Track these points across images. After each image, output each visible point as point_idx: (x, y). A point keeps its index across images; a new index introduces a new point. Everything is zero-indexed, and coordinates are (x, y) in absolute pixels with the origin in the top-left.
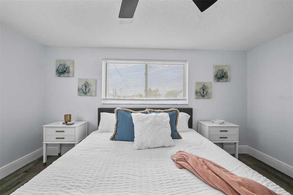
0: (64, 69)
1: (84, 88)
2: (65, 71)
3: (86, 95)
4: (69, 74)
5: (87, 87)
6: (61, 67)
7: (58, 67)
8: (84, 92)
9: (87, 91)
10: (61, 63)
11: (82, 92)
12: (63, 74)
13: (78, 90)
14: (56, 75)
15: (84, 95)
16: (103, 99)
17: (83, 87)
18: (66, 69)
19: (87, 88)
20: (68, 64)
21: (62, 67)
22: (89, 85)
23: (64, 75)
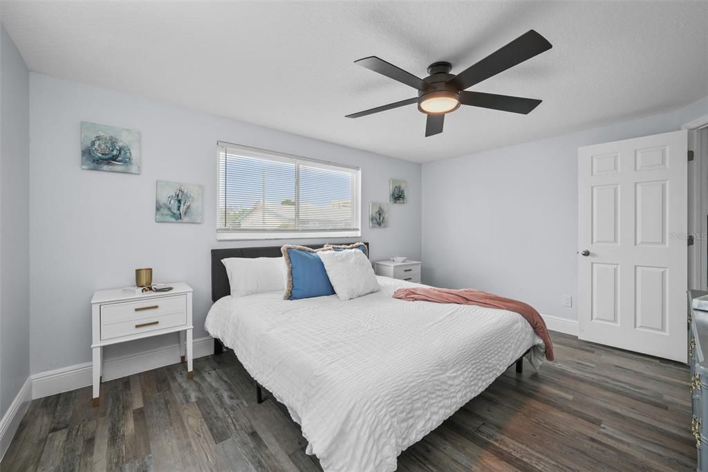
0: (113, 151)
1: (174, 204)
2: (114, 156)
3: (180, 221)
4: (130, 167)
5: (182, 202)
6: (99, 145)
7: (89, 143)
8: (174, 214)
9: (181, 211)
10: (102, 134)
11: (170, 213)
12: (108, 164)
13: (158, 209)
14: (82, 164)
15: (173, 220)
16: (220, 229)
17: (172, 202)
18: (120, 153)
19: (182, 205)
20: (124, 140)
21: (103, 146)
22: (187, 197)
23: (110, 167)
